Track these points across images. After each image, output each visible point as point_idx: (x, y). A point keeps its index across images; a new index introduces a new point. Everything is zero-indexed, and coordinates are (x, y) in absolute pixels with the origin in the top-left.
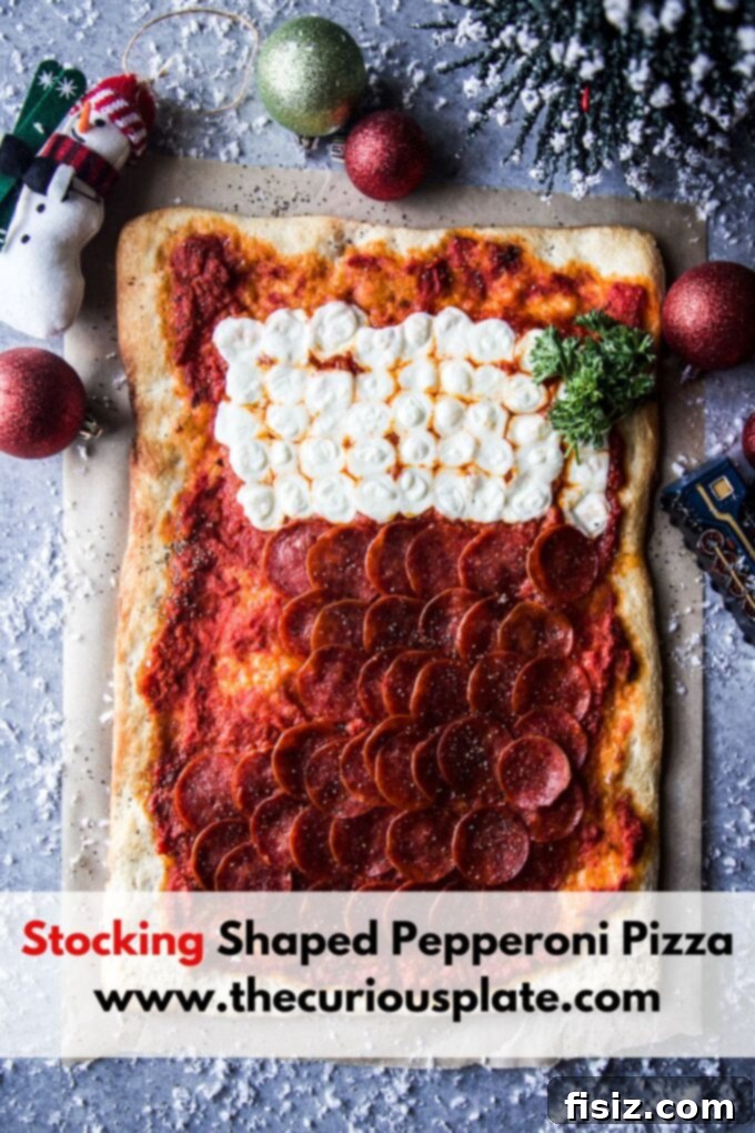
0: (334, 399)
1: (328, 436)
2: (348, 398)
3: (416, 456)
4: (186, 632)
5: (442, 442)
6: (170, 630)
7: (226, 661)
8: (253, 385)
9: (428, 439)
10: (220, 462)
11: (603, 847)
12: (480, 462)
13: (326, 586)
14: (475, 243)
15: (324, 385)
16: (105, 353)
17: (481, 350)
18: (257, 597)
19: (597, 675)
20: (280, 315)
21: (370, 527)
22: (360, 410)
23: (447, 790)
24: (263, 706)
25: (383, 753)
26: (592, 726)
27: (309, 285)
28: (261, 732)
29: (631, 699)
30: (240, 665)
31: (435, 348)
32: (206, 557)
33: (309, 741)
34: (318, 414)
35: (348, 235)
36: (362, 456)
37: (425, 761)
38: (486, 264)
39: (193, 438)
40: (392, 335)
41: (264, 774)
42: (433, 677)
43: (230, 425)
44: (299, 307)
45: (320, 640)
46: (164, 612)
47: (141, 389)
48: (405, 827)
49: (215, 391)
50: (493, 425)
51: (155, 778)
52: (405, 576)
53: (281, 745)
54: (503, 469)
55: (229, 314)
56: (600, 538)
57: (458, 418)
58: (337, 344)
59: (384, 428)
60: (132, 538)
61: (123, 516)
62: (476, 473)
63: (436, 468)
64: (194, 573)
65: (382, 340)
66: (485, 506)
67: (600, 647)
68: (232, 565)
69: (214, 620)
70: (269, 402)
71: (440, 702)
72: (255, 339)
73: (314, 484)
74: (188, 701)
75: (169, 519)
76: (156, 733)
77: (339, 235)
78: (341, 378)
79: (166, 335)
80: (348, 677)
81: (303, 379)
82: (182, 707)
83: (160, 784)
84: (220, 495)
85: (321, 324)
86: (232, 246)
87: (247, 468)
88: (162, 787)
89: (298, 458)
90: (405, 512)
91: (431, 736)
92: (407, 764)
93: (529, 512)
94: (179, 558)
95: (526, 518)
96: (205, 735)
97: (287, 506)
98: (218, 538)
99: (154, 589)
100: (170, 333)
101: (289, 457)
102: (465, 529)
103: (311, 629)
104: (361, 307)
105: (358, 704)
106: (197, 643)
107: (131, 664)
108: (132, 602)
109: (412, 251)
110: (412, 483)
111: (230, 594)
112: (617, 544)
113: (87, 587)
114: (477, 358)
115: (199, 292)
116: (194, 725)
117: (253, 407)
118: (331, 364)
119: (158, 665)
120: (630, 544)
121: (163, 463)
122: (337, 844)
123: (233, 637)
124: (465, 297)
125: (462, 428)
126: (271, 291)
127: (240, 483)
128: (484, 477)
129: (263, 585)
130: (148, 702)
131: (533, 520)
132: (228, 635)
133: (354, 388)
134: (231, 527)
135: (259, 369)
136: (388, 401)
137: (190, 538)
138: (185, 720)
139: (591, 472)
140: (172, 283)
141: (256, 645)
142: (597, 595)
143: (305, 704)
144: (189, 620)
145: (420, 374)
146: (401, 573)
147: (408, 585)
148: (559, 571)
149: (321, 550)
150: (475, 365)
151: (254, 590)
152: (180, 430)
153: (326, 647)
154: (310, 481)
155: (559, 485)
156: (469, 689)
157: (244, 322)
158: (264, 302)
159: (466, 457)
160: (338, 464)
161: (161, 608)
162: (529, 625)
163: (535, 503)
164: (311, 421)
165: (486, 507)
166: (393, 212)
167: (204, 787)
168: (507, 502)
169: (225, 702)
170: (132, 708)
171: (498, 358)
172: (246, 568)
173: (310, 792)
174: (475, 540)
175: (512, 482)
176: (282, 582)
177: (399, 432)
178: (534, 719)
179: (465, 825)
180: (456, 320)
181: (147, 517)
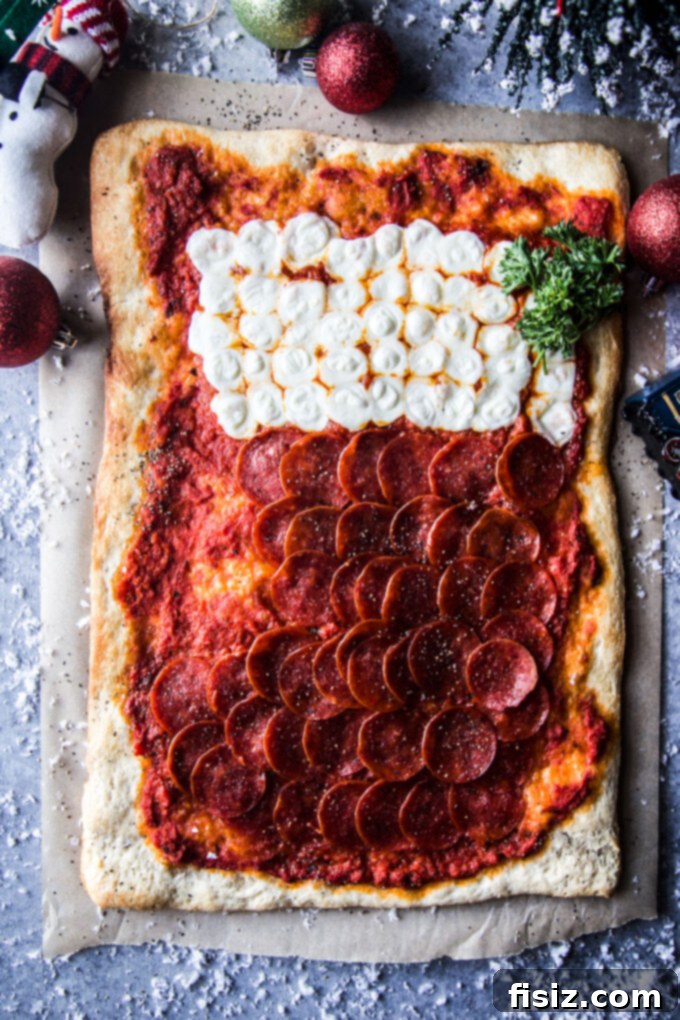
0: (306, 308)
1: (300, 345)
2: (320, 308)
3: (387, 364)
4: (161, 539)
5: (412, 351)
6: (145, 537)
7: (201, 567)
8: (226, 296)
9: (400, 348)
10: (194, 372)
11: (568, 745)
12: (451, 372)
13: (299, 493)
14: (444, 157)
15: (296, 296)
16: (79, 265)
17: (451, 261)
18: (231, 504)
19: (563, 580)
20: (252, 226)
21: (343, 435)
22: (332, 320)
23: (417, 691)
24: (237, 611)
25: (355, 656)
26: (558, 629)
27: (281, 197)
28: (235, 636)
29: (595, 602)
30: (214, 571)
31: (406, 259)
32: (181, 465)
33: (283, 644)
34: (290, 324)
35: (319, 148)
36: (335, 365)
37: (396, 664)
38: (455, 177)
39: (167, 348)
40: (364, 246)
41: (238, 677)
42: (404, 581)
43: (204, 335)
44: (272, 218)
45: (293, 546)
46: (139, 519)
47: (115, 300)
48: (376, 728)
49: (189, 301)
50: (463, 335)
51: (132, 681)
52: (377, 483)
53: (255, 649)
54: (472, 378)
55: (202, 225)
56: (566, 446)
57: (428, 328)
58: (310, 255)
59: (356, 337)
60: (107, 447)
61: (98, 425)
62: (446, 382)
63: (407, 377)
64: (169, 481)
65: (354, 251)
66: (455, 414)
67: (566, 553)
68: (206, 472)
69: (189, 527)
70: (242, 312)
71: (411, 607)
72: (228, 250)
73: (287, 392)
74: (163, 607)
75: (143, 428)
76: (132, 638)
77: (311, 148)
78: (313, 288)
79: (139, 246)
80: (321, 582)
81: (275, 289)
82: (157, 613)
83: (136, 687)
84: (194, 404)
85: (293, 235)
86: (205, 158)
87: (220, 377)
88: (139, 690)
89: (271, 368)
90: (376, 420)
91: (402, 639)
92: (379, 667)
93: (498, 421)
94: (153, 465)
95: (495, 426)
96: (181, 639)
97: (260, 415)
98: (192, 447)
99: (129, 497)
100: (144, 243)
101: (262, 366)
102: (435, 437)
103: (284, 535)
104: (332, 219)
105: (331, 608)
106: (172, 550)
107: (107, 571)
108: (107, 508)
109: (382, 164)
110: (384, 392)
111: (203, 501)
112: (582, 452)
113: (63, 495)
114: (447, 268)
115: (172, 202)
116: (170, 630)
117: (226, 317)
118: (303, 275)
119: (133, 571)
120: (594, 452)
121: (137, 373)
122: (310, 744)
123: (207, 544)
124: (434, 210)
125: (432, 337)
126: (244, 203)
127: (214, 392)
128: (454, 386)
129: (237, 492)
130: (124, 607)
131: (502, 429)
132: (203, 542)
133: (326, 297)
134: (204, 435)
135: (233, 279)
136: (360, 311)
137: (164, 447)
138: (161, 626)
139: (557, 382)
140: (145, 193)
141: (230, 551)
142: (563, 502)
143: (278, 608)
144: (164, 527)
145: (391, 285)
146: (373, 480)
147: (379, 492)
148: (527, 479)
149: (294, 458)
150: (445, 276)
151: (228, 498)
152: (154, 339)
153: (299, 553)
154: (283, 389)
155: (527, 394)
156: (439, 594)
157: (217, 232)
158: (237, 213)
159: (436, 366)
160: (311, 374)
161: (136, 516)
162: (497, 531)
163: (504, 412)
164: (284, 330)
165: (457, 416)
166: (364, 127)
167: (179, 690)
168: (476, 411)
169: (200, 607)
170: (108, 614)
171: (467, 268)
172: (220, 476)
173: (283, 695)
174: (445, 448)
175: (481, 391)
176: (255, 489)
177: (371, 342)
178: (502, 623)
179: (435, 725)
180: (426, 232)
181: (122, 426)
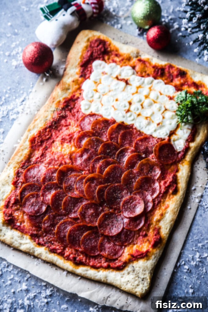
0: (118, 88)
1: (113, 96)
2: (122, 89)
3: (135, 109)
4: (50, 131)
5: (143, 110)
6: (46, 129)
7: (57, 143)
8: (98, 78)
9: (140, 107)
10: (80, 94)
11: (146, 239)
12: (152, 118)
13: (94, 132)
14: (174, 67)
15: (117, 84)
16: (62, 59)
17: (164, 91)
18: (74, 129)
19: (163, 187)
20: (113, 64)
21: (114, 122)
22: (124, 94)
23: (104, 201)
24: (62, 157)
25: (90, 183)
26: (156, 202)
27: (124, 61)
28: (58, 164)
29: (171, 200)
30: (61, 145)
31: (152, 87)
32: (65, 114)
33: (70, 172)
34: (112, 90)
35: (140, 54)
36: (120, 104)
37: (101, 191)
38: (175, 73)
39: (76, 85)
40: (141, 79)
41: (53, 175)
42: (114, 169)
43: (87, 85)
44: (119, 65)
45: (86, 145)
46: (46, 123)
47: (68, 70)
48: (86, 207)
49: (87, 76)
50: (160, 110)
51: (21, 165)
52: (118, 139)
53: (61, 168)
54: (158, 122)
55: (100, 60)
56: (179, 152)
57: (150, 105)
58: (126, 76)
59: (129, 100)
60: (47, 102)
61: (47, 98)
62: (150, 120)
63: (139, 115)
64: (60, 117)
65: (138, 79)
66: (149, 130)
67: (168, 181)
68: (71, 119)
69: (59, 132)
70: (100, 83)
71: (112, 177)
72: (104, 67)
73: (103, 106)
74: (41, 149)
75: (59, 102)
76: (28, 153)
77: (138, 53)
78: (123, 84)
79: (81, 58)
80: (89, 159)
81: (112, 81)
82: (39, 150)
83: (22, 167)
84: (76, 101)
85: (123, 70)
86: (108, 45)
87: (87, 96)
88: (22, 169)
89: (102, 99)
90: (125, 122)
91: (106, 184)
92: (96, 189)
93: (161, 136)
94: (57, 112)
95: (159, 137)
96: (42, 159)
97: (93, 110)
98: (71, 112)
99: (47, 117)
100: (82, 58)
101: (100, 98)
102: (141, 133)
103: (84, 142)
104: (136, 71)
105: (89, 168)
106: (51, 135)
107: (30, 133)
108: (39, 117)
109: (156, 63)
110: (131, 116)
111: (66, 126)
112: (184, 156)
113: (28, 111)
114: (162, 92)
115: (94, 51)
116: (40, 155)
117: (96, 83)
118: (122, 80)
119: (38, 135)
120: (188, 158)
121: (65, 88)
122: (64, 203)
123: (62, 137)
124: (166, 79)
125: (150, 108)
126: (113, 59)
127: (83, 99)
128: (151, 122)
129: (77, 126)
130: (30, 144)
131: (161, 138)
132: (61, 136)
133: (125, 87)
134: (75, 110)
135: (102, 74)
136: (133, 94)
137: (63, 109)
138: (38, 154)
139: (183, 133)
140: (89, 47)
141: (68, 141)
142: (172, 167)
143: (74, 162)
144: (52, 128)
145: (145, 91)
146: (117, 137)
147: (117, 141)
148: (163, 155)
149: (97, 123)
150: (161, 94)
151: (74, 127)
152: (73, 81)
153: (87, 148)
154: (102, 105)
155: (172, 133)
156: (123, 176)
157: (103, 62)
158: (110, 61)
159: (148, 115)
160: (112, 104)
161: (46, 122)
162: (148, 166)
163: (163, 134)
164: (110, 91)
166: (156, 55)
167: (34, 172)
168: (155, 131)
169: (51, 152)
170: (25, 144)
171: (168, 94)
172: (75, 121)
173: (64, 186)
174: (142, 137)
175: (159, 126)
176: (83, 127)
177: (132, 102)
178: (139, 193)
179: (105, 215)
180: (161, 82)
181: (54, 99)
